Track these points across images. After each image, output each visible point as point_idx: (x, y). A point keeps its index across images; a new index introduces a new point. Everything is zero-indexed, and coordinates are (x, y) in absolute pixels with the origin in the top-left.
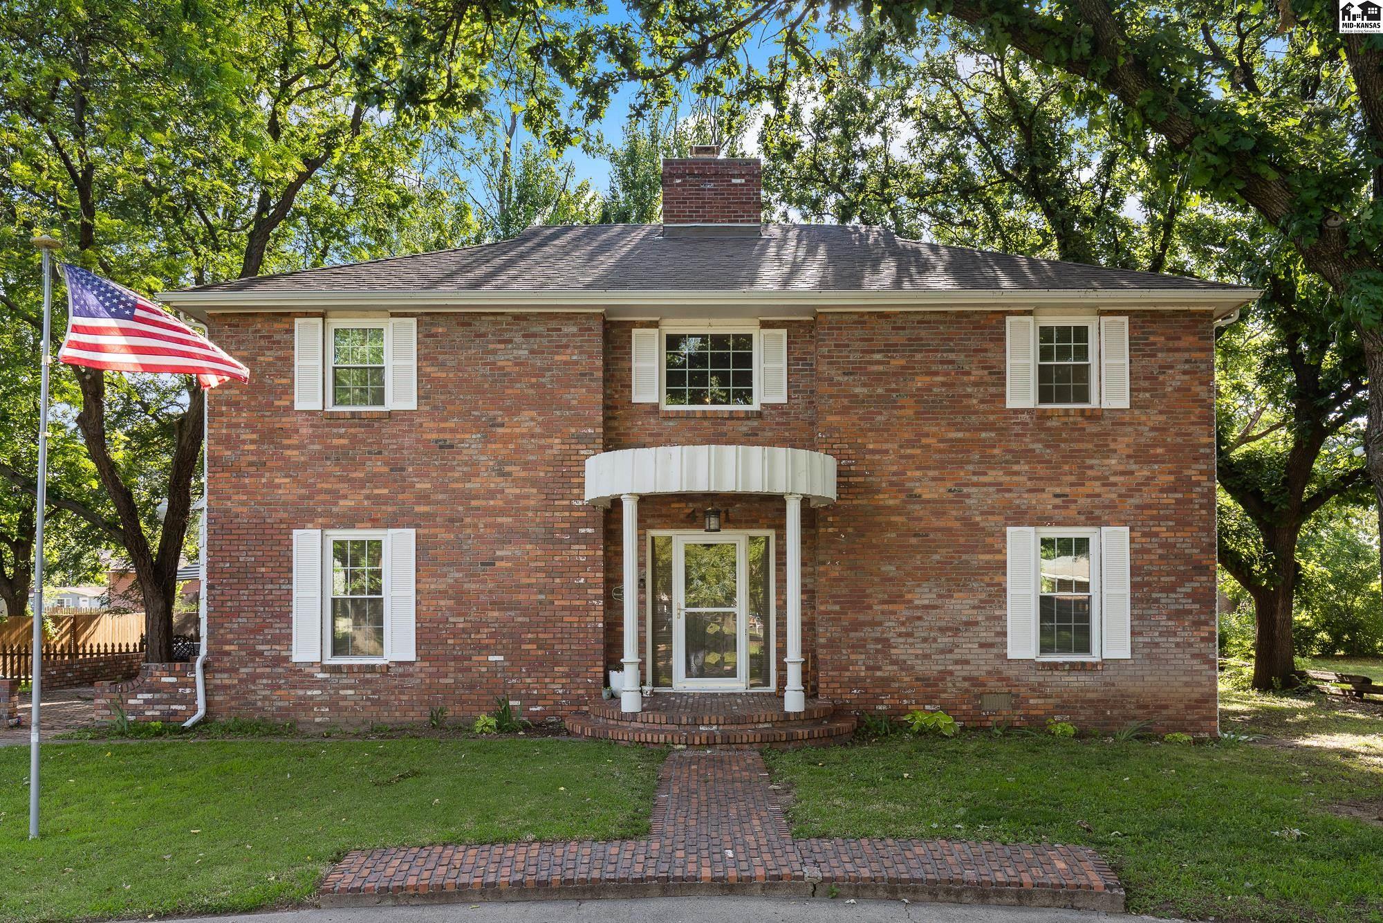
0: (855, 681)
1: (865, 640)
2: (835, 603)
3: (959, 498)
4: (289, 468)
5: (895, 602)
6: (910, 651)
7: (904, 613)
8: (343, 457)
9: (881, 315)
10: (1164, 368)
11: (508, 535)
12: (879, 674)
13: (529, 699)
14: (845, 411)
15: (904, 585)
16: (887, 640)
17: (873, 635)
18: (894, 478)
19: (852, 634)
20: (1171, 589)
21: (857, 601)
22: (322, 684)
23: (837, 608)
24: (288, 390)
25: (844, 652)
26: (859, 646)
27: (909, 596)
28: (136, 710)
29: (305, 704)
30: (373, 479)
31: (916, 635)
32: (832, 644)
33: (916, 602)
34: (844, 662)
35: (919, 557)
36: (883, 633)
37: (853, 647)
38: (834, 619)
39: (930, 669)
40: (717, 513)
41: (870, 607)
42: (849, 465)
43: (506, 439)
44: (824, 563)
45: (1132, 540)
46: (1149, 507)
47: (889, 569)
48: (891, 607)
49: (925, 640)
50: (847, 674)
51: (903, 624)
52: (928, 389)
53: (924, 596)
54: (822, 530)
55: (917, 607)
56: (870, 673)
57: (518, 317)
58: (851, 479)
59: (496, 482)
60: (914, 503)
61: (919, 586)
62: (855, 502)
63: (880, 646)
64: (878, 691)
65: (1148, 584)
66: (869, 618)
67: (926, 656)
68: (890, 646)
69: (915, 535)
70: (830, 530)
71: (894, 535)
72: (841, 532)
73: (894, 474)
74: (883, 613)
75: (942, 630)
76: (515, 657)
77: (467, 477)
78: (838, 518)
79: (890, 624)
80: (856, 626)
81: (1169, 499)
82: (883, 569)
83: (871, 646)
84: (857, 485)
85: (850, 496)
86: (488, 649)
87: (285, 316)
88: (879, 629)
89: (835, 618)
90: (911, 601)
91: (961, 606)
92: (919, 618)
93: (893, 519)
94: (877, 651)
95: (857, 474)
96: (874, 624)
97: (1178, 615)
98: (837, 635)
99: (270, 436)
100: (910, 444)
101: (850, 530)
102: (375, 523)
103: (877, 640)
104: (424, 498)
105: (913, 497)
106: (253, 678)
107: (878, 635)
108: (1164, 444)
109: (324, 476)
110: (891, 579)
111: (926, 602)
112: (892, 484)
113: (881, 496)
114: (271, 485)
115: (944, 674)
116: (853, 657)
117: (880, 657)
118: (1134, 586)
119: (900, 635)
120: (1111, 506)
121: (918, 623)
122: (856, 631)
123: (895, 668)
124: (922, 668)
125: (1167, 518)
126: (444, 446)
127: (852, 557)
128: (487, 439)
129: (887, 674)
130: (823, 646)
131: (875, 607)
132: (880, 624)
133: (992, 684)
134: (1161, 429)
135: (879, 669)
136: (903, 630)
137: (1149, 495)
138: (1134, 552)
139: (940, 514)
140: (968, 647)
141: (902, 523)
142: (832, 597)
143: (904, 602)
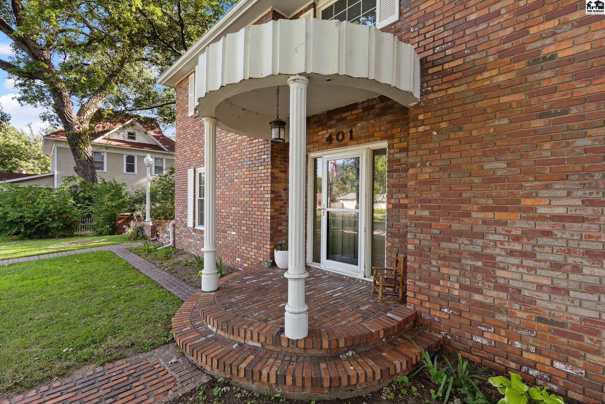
0: (447, 299)
1: (460, 253)
2: (424, 208)
5: (505, 210)
6: (531, 278)
7: (520, 225)
11: (238, 165)
12: (477, 297)
13: (243, 259)
15: (521, 187)
16: (492, 257)
17: (471, 248)
18: (508, 45)
19: (444, 244)
21: (452, 206)
23: (426, 213)
24: (188, 109)
25: (434, 262)
26: (452, 259)
27: (529, 202)
29: (190, 245)
31: (538, 257)
32: (422, 253)
33: (541, 211)
34: (433, 275)
35: (547, 146)
36: (484, 247)
37: (444, 258)
38: (423, 225)
39: (566, 310)
41: (467, 215)
42: (444, 51)
44: (413, 165)
47: (497, 166)
48: (499, 216)
49: (556, 266)
50: (437, 288)
51: (517, 239)
53: (556, 202)
54: (412, 131)
55: (543, 218)
56: (465, 293)
58: (446, 66)
60: (542, 70)
61: (547, 187)
62: (450, 91)
63: (480, 264)
64: (476, 318)
66: (466, 228)
67: (555, 290)
68: (495, 265)
69: (541, 116)
70: (421, 129)
71: (505, 121)
72: (432, 129)
73: (508, 39)
74: (485, 222)
76: (240, 233)
78: (429, 115)
79: (496, 237)
80: (450, 235)
82: (486, 167)
83: (468, 262)
84: (452, 71)
85: (444, 86)
86: (230, 227)
88: (480, 242)
90: (532, 209)
92: (547, 234)
93: (503, 100)
94: (476, 269)
95: (454, 57)
98: (426, 243)
101: (444, 125)
103: (476, 256)
105: (540, 62)
106: (182, 232)
107: (478, 249)
110: (499, 180)
111: (561, 211)
112: (502, 54)
113: (486, 75)
116: (444, 270)
117: (479, 276)
119: (512, 253)
121: (543, 240)
122: (450, 241)
123: (503, 295)
124: (550, 306)
127: (445, 156)
129: (489, 301)
130: (412, 254)
131: (474, 215)
132: (482, 236)
135: (479, 291)
136: (517, 247)
141: (520, 103)
142: (422, 201)
143: (520, 210)
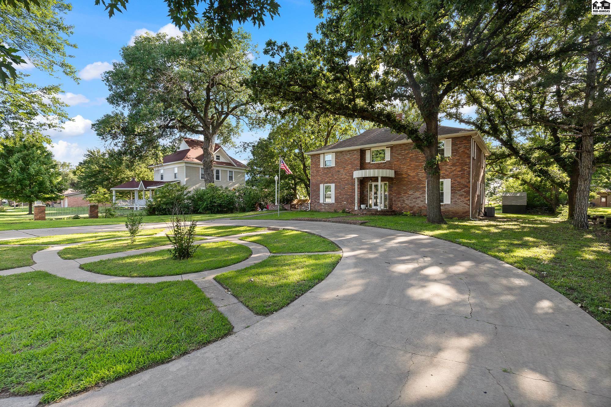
0: (398, 207)
2: (395, 194)
3: (417, 175)
4: (320, 176)
6: (408, 202)
7: (407, 195)
8: (326, 174)
9: (404, 144)
10: (459, 148)
11: (347, 184)
13: (349, 209)
14: (397, 161)
15: (407, 191)
16: (404, 200)
20: (460, 190)
21: (399, 193)
22: (323, 206)
24: (320, 165)
25: (397, 202)
26: (399, 201)
28: (303, 209)
29: (321, 209)
30: (330, 177)
31: (409, 199)
32: (395, 201)
33: (409, 194)
34: (397, 204)
35: (410, 186)
39: (412, 205)
40: (371, 180)
41: (401, 195)
42: (397, 171)
43: (347, 170)
44: (393, 187)
45: (451, 181)
46: (455, 175)
47: (405, 188)
48: (405, 194)
49: (411, 200)
51: (407, 197)
52: (412, 156)
53: (410, 192)
54: (393, 182)
56: (401, 206)
57: (348, 151)
58: (397, 174)
59: (345, 176)
62: (398, 177)
64: (402, 209)
65: (455, 190)
67: (411, 203)
69: (409, 182)
70: (395, 182)
71: (406, 182)
73: (406, 171)
74: (403, 195)
75: (414, 198)
76: (348, 202)
77: (341, 176)
78: (395, 180)
79: (405, 197)
80: (399, 198)
81: (460, 173)
84: (399, 174)
86: (343, 201)
87: (319, 154)
89: (395, 196)
91: (418, 194)
93: (406, 179)
94: (402, 202)
95: (399, 172)
96: (402, 197)
97: (461, 195)
98: (396, 199)
99: (318, 171)
100: (408, 166)
101: (398, 181)
102: (330, 183)
103: (402, 200)
104: (336, 179)
105: (409, 175)
106: (315, 205)
108: (459, 163)
109: (324, 177)
110: (405, 190)
111: (411, 194)
112: (405, 173)
113: (403, 175)
114: (318, 178)
115: (414, 206)
118: (451, 190)
119: (406, 199)
120: (447, 175)
121: (410, 197)
123: (405, 205)
124: (410, 205)
125: (459, 177)
126: (339, 171)
127: (398, 186)
128: (344, 170)
130: (393, 201)
133: (423, 208)
134: (458, 160)
135: (403, 205)
137: (455, 173)
138: (452, 184)
139: (414, 178)
140: (418, 201)
